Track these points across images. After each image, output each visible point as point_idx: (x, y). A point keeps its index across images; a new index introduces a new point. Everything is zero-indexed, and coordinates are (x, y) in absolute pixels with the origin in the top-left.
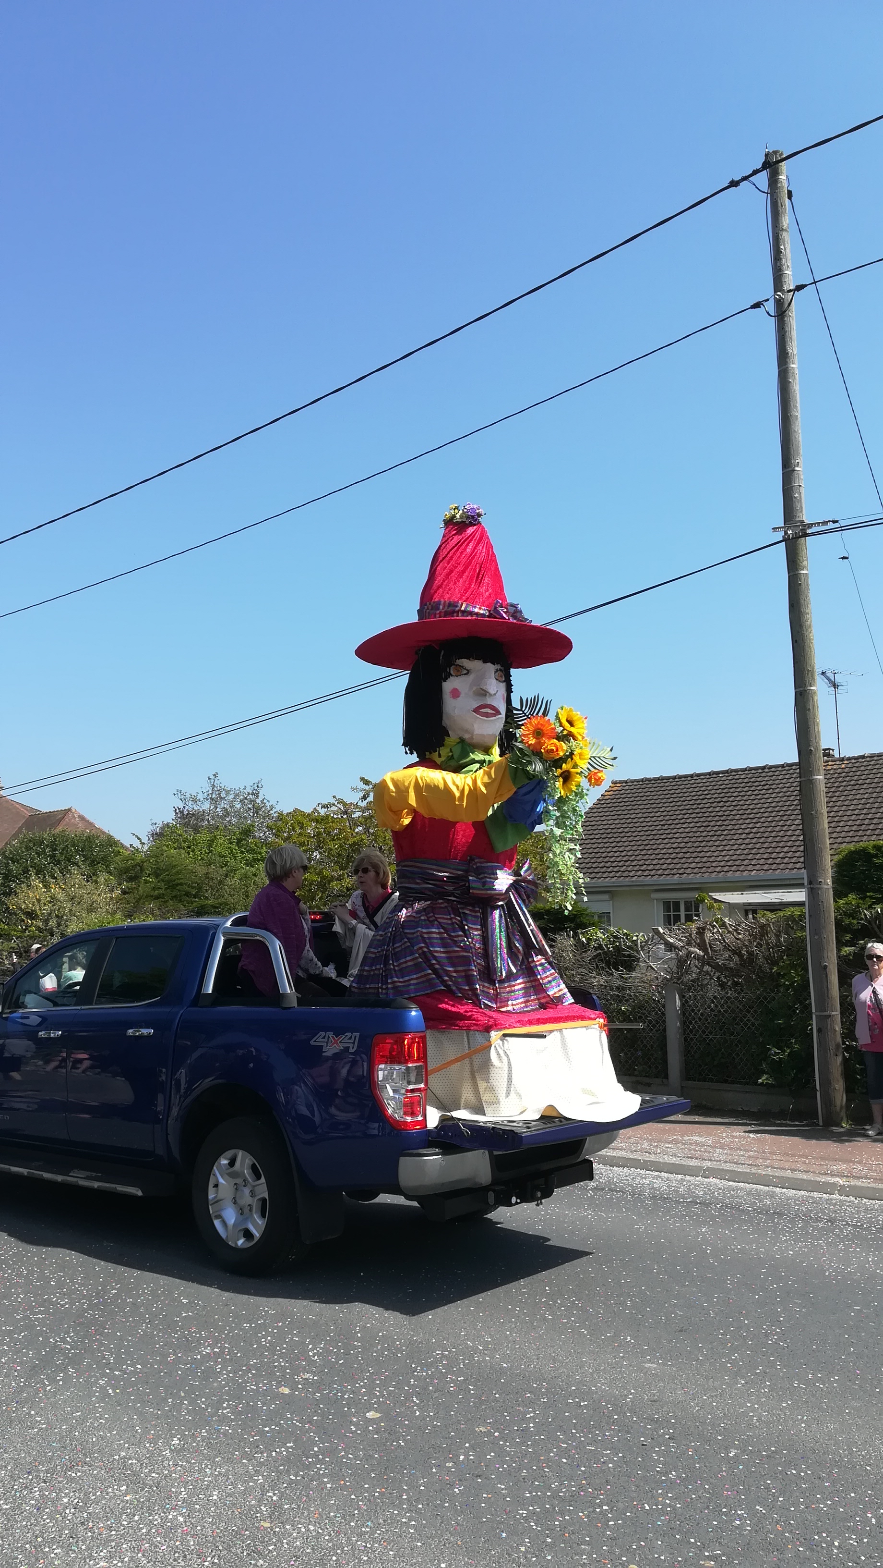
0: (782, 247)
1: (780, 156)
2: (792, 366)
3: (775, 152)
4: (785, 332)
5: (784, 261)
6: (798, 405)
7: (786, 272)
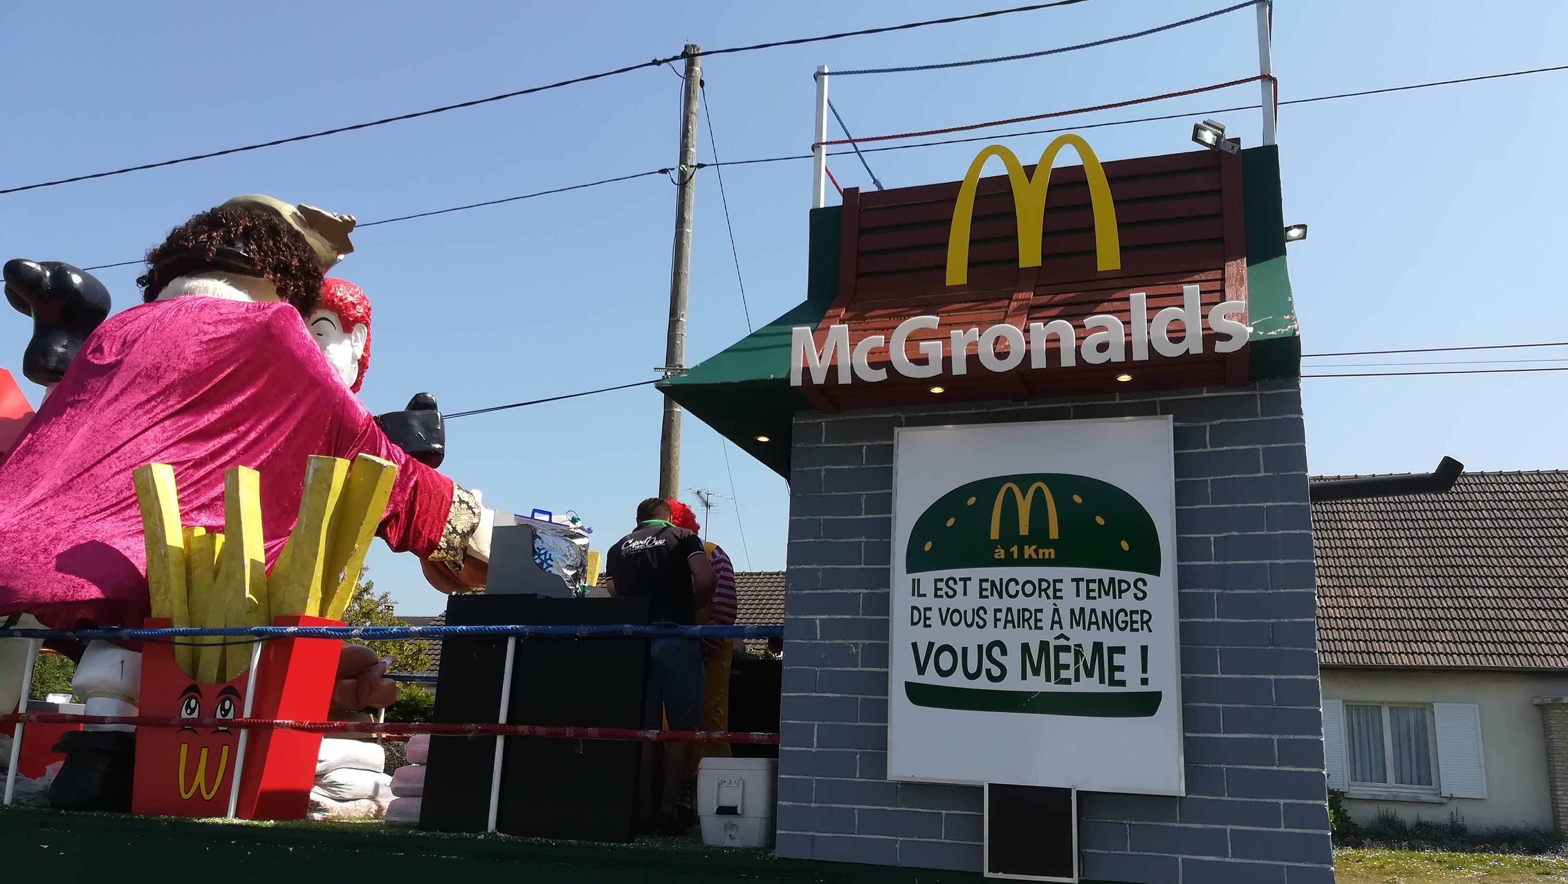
0: (690, 127)
1: (697, 50)
2: (688, 230)
3: (694, 46)
4: (685, 200)
5: (690, 139)
6: (689, 265)
7: (692, 150)
